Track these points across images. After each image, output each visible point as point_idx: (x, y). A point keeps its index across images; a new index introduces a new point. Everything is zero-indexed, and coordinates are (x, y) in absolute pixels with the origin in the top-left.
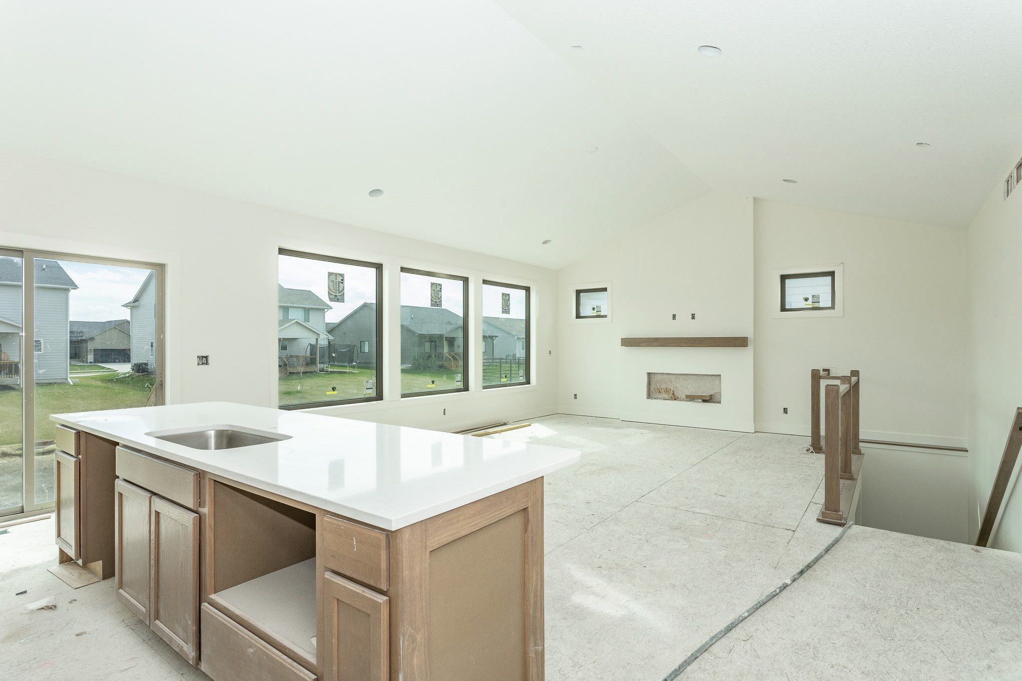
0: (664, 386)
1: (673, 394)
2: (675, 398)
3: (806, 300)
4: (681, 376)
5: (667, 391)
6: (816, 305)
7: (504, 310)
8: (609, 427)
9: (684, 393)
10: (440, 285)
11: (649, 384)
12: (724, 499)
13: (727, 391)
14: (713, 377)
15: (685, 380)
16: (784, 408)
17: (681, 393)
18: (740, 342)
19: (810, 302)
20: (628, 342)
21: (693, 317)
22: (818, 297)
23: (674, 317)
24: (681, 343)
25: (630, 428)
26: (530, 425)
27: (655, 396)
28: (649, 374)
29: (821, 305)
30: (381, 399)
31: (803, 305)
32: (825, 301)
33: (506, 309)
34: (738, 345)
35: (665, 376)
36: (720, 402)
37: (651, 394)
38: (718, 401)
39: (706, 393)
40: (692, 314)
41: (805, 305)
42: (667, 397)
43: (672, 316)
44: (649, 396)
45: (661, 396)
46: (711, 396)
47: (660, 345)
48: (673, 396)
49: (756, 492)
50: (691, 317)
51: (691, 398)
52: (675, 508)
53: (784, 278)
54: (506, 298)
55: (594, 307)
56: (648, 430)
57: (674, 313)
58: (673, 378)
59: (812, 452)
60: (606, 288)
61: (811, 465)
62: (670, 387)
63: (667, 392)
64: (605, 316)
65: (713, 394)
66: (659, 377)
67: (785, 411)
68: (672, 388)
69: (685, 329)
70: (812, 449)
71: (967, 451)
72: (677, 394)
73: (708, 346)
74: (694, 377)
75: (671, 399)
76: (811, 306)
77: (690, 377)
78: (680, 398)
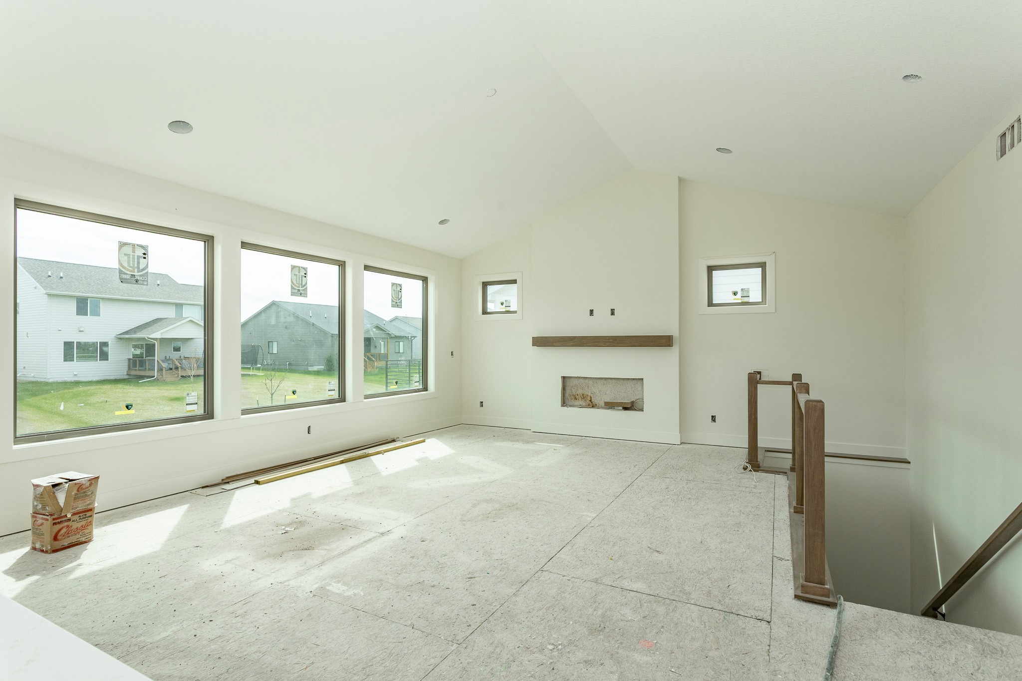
0: (580, 392)
1: (591, 401)
2: (593, 405)
3: (735, 294)
4: (600, 381)
5: (584, 397)
6: (746, 300)
7: (394, 303)
8: (518, 441)
9: (603, 400)
10: (305, 269)
11: (564, 389)
12: (661, 557)
13: (650, 396)
14: (635, 381)
15: (604, 384)
16: (712, 416)
17: (599, 400)
18: (664, 341)
19: (739, 296)
20: (540, 342)
21: (613, 312)
22: (748, 290)
23: (592, 312)
24: (599, 342)
25: (542, 442)
26: (424, 441)
27: (571, 403)
28: (564, 378)
29: (751, 300)
30: (212, 417)
31: (732, 299)
32: (755, 295)
33: (397, 303)
34: (664, 345)
35: (581, 380)
36: (642, 410)
37: (567, 401)
38: (641, 408)
39: (627, 400)
40: (612, 310)
41: (734, 299)
42: (584, 404)
43: (589, 312)
44: (564, 403)
45: (577, 403)
46: (633, 403)
47: (576, 344)
48: (590, 403)
49: (699, 540)
50: (610, 312)
51: (610, 405)
52: (596, 581)
53: (711, 269)
54: (397, 290)
55: (502, 301)
56: (563, 444)
57: (592, 309)
58: (590, 382)
59: (750, 471)
60: (516, 280)
61: (754, 490)
62: (587, 393)
63: (584, 398)
64: (515, 312)
65: (634, 400)
66: (575, 382)
67: (713, 419)
68: (589, 394)
69: (603, 326)
70: (750, 468)
71: (909, 463)
72: (595, 400)
73: (629, 345)
74: (614, 381)
75: (588, 406)
76: (740, 301)
77: (609, 381)
78: (598, 405)
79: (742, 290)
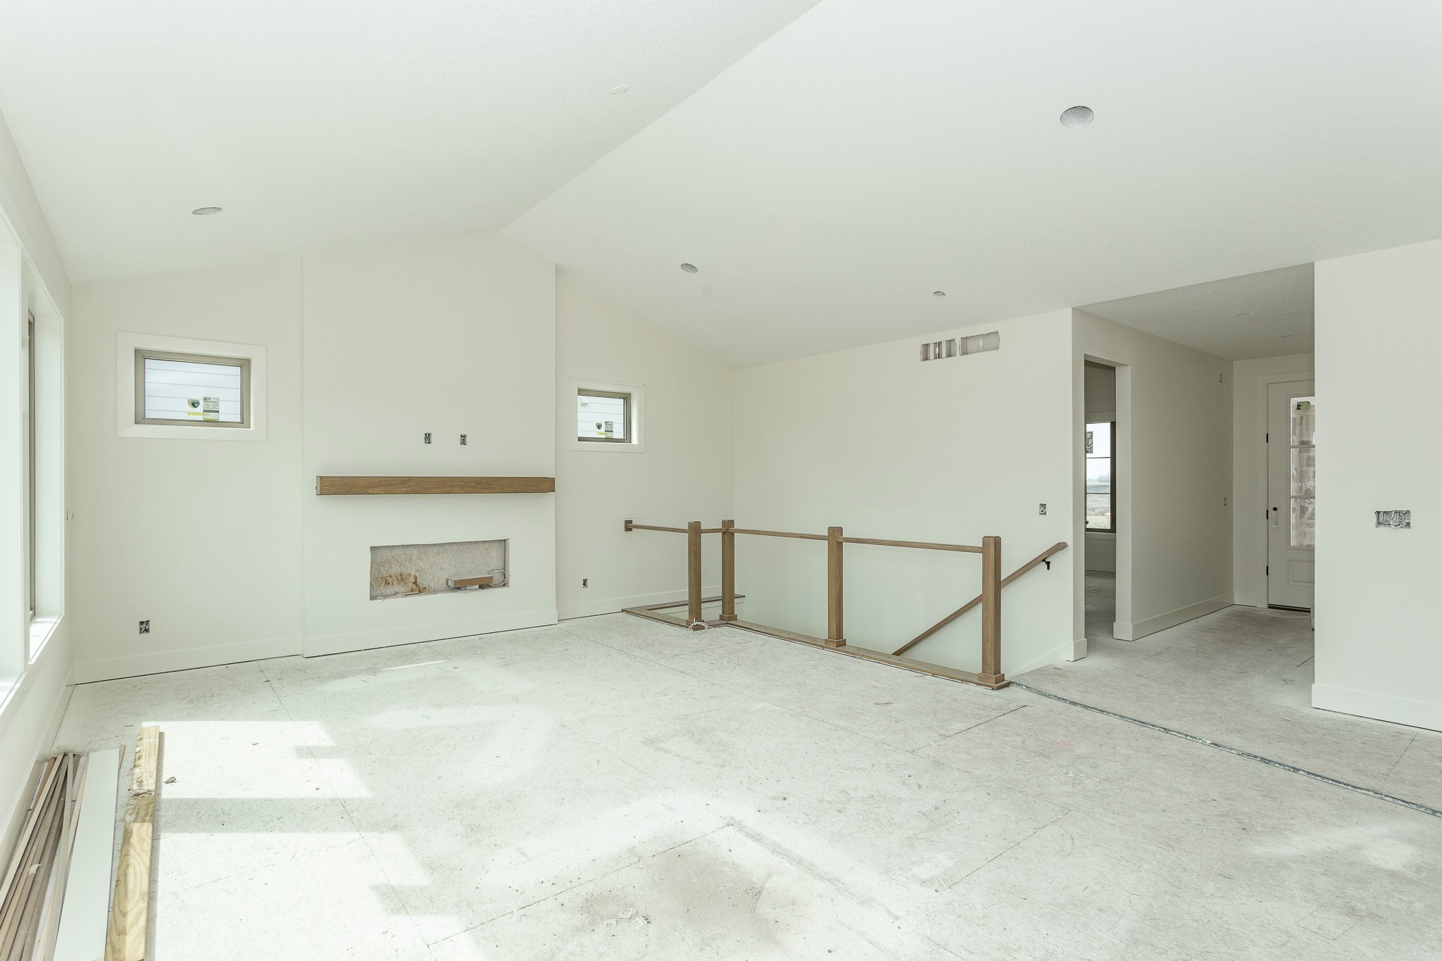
0: (396, 570)
1: (415, 583)
2: (418, 589)
4: (431, 549)
5: (402, 578)
9: (441, 578)
13: (518, 566)
14: (488, 544)
15: (438, 554)
16: (583, 580)
17: (434, 580)
18: (548, 485)
20: (332, 486)
21: (463, 440)
23: (428, 438)
24: (453, 486)
27: (378, 592)
34: (546, 490)
35: (398, 551)
36: (507, 585)
37: (372, 590)
38: (504, 582)
39: (482, 573)
40: (462, 436)
42: (404, 590)
43: (423, 437)
45: (390, 590)
46: (490, 576)
48: (415, 587)
51: (460, 586)
57: (428, 432)
58: (415, 552)
62: (408, 571)
63: (403, 580)
65: (492, 572)
66: (387, 555)
67: (585, 583)
68: (413, 573)
69: (448, 461)
72: (425, 582)
73: (499, 491)
74: (454, 547)
75: (411, 593)
76: (604, 437)
77: (447, 547)
78: (428, 588)
79: (606, 422)
